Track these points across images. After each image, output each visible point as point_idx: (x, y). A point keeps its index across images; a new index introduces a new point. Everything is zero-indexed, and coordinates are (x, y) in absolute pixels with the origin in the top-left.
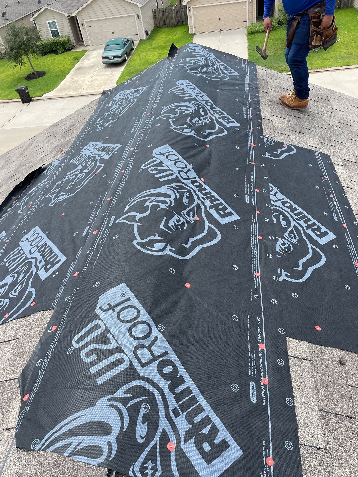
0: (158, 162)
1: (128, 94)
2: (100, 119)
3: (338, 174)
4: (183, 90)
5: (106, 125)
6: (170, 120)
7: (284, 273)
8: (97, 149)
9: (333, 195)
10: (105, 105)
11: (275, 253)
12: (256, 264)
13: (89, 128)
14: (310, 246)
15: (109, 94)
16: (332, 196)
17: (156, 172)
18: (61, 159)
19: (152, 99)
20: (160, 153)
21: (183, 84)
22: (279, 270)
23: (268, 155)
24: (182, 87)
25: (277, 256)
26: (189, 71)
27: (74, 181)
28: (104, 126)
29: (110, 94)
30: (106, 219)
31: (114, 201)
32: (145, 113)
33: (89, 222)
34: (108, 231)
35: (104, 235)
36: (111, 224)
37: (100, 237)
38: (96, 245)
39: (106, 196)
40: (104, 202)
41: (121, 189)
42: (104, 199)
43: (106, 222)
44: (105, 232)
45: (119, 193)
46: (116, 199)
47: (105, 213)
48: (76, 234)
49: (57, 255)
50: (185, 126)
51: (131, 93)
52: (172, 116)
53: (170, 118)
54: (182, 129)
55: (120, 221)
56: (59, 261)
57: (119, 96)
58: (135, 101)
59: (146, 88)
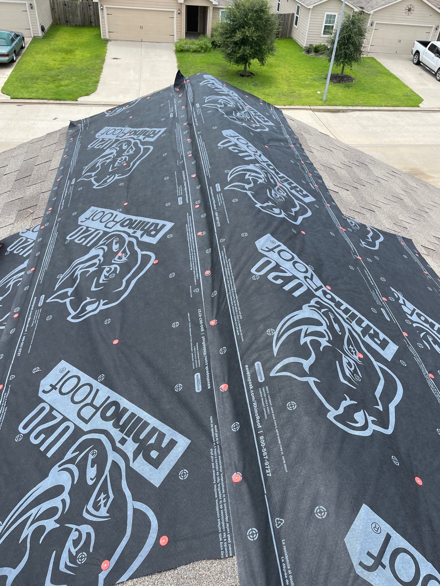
0: (274, 264)
1: (125, 134)
4: (236, 145)
5: (110, 180)
6: (249, 193)
17: (280, 281)
19: (186, 152)
20: (267, 248)
21: (232, 136)
23: (364, 244)
24: (233, 140)
26: (226, 116)
27: (102, 277)
28: (105, 181)
29: (83, 128)
30: (241, 365)
31: (238, 331)
32: (185, 172)
33: (195, 364)
34: (267, 394)
35: (262, 400)
36: (261, 379)
37: (255, 404)
38: (258, 421)
39: (203, 317)
40: (205, 328)
41: (238, 309)
42: (201, 322)
43: (245, 372)
44: (261, 395)
45: (239, 317)
46: (238, 327)
47: (223, 351)
48: (179, 387)
49: (158, 430)
50: (270, 204)
51: (130, 133)
52: (247, 186)
53: (246, 190)
54: (271, 208)
55: (276, 373)
56: (173, 443)
57: (106, 134)
58: (149, 148)
59: (160, 131)
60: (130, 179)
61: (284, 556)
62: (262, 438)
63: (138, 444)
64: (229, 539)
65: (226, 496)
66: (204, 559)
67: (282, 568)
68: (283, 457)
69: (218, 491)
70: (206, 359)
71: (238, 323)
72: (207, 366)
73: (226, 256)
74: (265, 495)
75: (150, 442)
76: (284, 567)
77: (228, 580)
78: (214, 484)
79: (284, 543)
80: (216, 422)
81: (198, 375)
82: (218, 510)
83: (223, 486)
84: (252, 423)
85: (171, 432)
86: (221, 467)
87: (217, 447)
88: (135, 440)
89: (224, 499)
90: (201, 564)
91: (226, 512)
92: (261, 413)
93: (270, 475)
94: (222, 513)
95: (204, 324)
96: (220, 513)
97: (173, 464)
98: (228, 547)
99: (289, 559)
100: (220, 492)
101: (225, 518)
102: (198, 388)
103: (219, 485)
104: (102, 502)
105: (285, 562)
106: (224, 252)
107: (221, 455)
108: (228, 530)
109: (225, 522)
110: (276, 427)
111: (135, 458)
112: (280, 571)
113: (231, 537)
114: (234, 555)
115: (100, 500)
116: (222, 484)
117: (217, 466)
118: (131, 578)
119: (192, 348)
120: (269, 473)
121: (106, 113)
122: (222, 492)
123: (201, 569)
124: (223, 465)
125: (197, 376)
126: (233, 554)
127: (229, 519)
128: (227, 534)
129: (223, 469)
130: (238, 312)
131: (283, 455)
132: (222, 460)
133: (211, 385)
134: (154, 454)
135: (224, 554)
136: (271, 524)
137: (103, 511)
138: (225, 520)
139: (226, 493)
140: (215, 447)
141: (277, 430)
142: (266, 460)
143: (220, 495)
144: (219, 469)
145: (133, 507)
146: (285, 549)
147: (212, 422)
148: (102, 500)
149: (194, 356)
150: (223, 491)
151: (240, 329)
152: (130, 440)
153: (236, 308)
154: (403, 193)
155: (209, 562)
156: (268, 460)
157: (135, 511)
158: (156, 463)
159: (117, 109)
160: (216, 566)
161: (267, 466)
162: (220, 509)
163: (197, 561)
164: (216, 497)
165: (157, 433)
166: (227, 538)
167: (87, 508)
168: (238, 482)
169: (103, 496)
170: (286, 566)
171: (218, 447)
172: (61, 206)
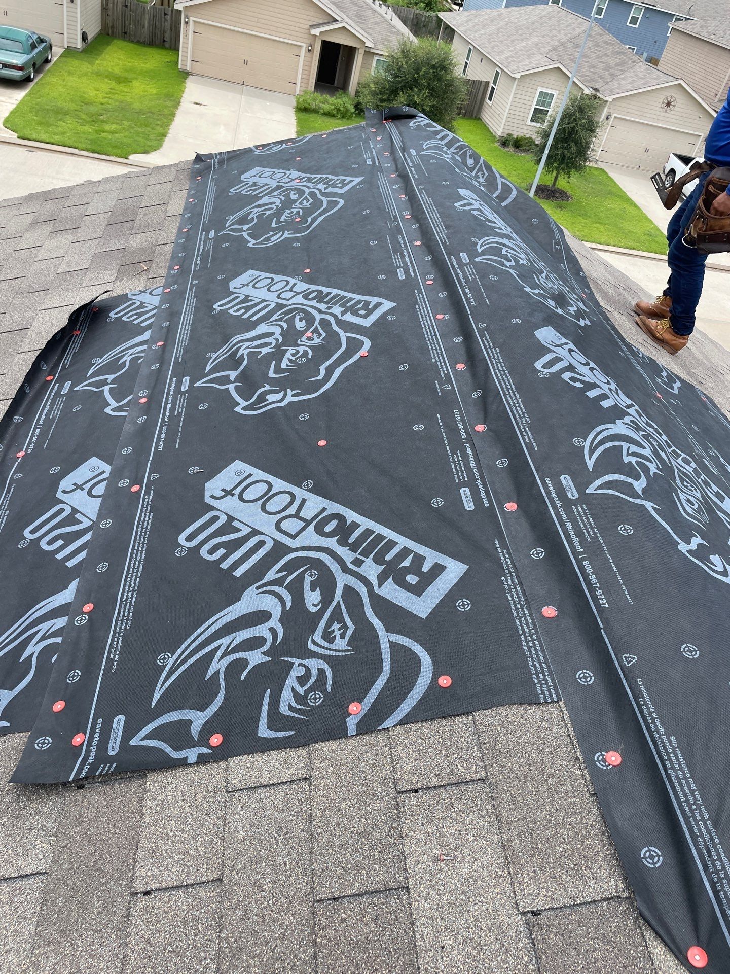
0: (566, 362)
1: (293, 180)
2: (231, 218)
5: (276, 238)
6: (512, 271)
8: (297, 293)
10: (222, 190)
13: (206, 231)
15: (214, 165)
17: (580, 384)
19: (400, 212)
20: (553, 342)
21: (472, 198)
23: (660, 382)
27: (286, 362)
28: (268, 239)
29: (217, 166)
30: (537, 478)
31: (525, 436)
32: (403, 238)
33: (458, 477)
34: (585, 513)
35: (579, 520)
36: (573, 494)
37: (569, 525)
38: (577, 545)
39: (462, 420)
40: (467, 433)
41: (522, 411)
42: (461, 426)
43: (546, 487)
44: (577, 513)
45: (526, 420)
46: (526, 432)
47: (502, 463)
48: (438, 502)
49: (413, 551)
50: (542, 292)
51: (301, 179)
52: (508, 264)
53: (507, 267)
54: (544, 297)
55: (596, 489)
56: (438, 569)
57: (259, 177)
58: (338, 203)
59: (352, 181)
60: (308, 239)
61: (644, 697)
62: (586, 563)
63: (384, 566)
64: (550, 682)
65: (536, 633)
66: (513, 704)
67: (641, 712)
68: (623, 586)
69: (522, 627)
70: (475, 471)
71: (524, 428)
72: (478, 479)
73: (491, 345)
74: (602, 630)
75: (403, 564)
76: (645, 710)
77: (554, 729)
78: (516, 617)
79: (640, 683)
80: (504, 546)
81: (465, 490)
82: (525, 648)
83: (530, 621)
84: (567, 546)
85: (434, 556)
86: (522, 599)
87: (511, 575)
88: (378, 560)
89: (534, 636)
90: (509, 710)
91: (539, 650)
92: (579, 534)
93: (607, 606)
94: (533, 651)
95: (465, 428)
96: (530, 651)
97: (444, 592)
98: (549, 691)
99: (651, 701)
100: (525, 627)
101: (538, 656)
102: (469, 505)
103: (523, 619)
104: (337, 633)
105: (646, 705)
106: (486, 339)
107: (521, 584)
108: (546, 671)
109: (540, 664)
110: (607, 552)
111: (381, 584)
112: (639, 716)
113: (553, 680)
114: (561, 700)
115: (333, 631)
116: (528, 618)
117: (515, 598)
118: (401, 723)
119: (450, 456)
120: (605, 604)
121: (255, 150)
122: (528, 627)
123: (509, 716)
124: (524, 594)
125: (465, 492)
126: (559, 699)
127: (545, 658)
128: (544, 675)
129: (526, 601)
130: (523, 414)
131: (622, 584)
132: (522, 589)
133: (490, 501)
134: (412, 579)
135: (545, 698)
136: (616, 662)
137: (341, 644)
138: (539, 660)
139: (535, 628)
140: (508, 575)
141: (608, 555)
142: (597, 589)
143: (527, 631)
144: (520, 600)
145: (389, 640)
146: (643, 689)
147: (498, 546)
148: (336, 630)
149: (455, 466)
150: (531, 626)
151: (530, 435)
152: (369, 562)
153: (519, 409)
155: (521, 708)
156: (600, 588)
157: (392, 645)
158: (418, 590)
159: (272, 145)
160: (533, 713)
161: (601, 595)
162: (529, 648)
163: (503, 706)
164: (521, 632)
165: (412, 555)
166: (546, 680)
167: (313, 640)
168: (552, 617)
169: (336, 626)
170: (648, 708)
171: (514, 575)
172: (196, 264)
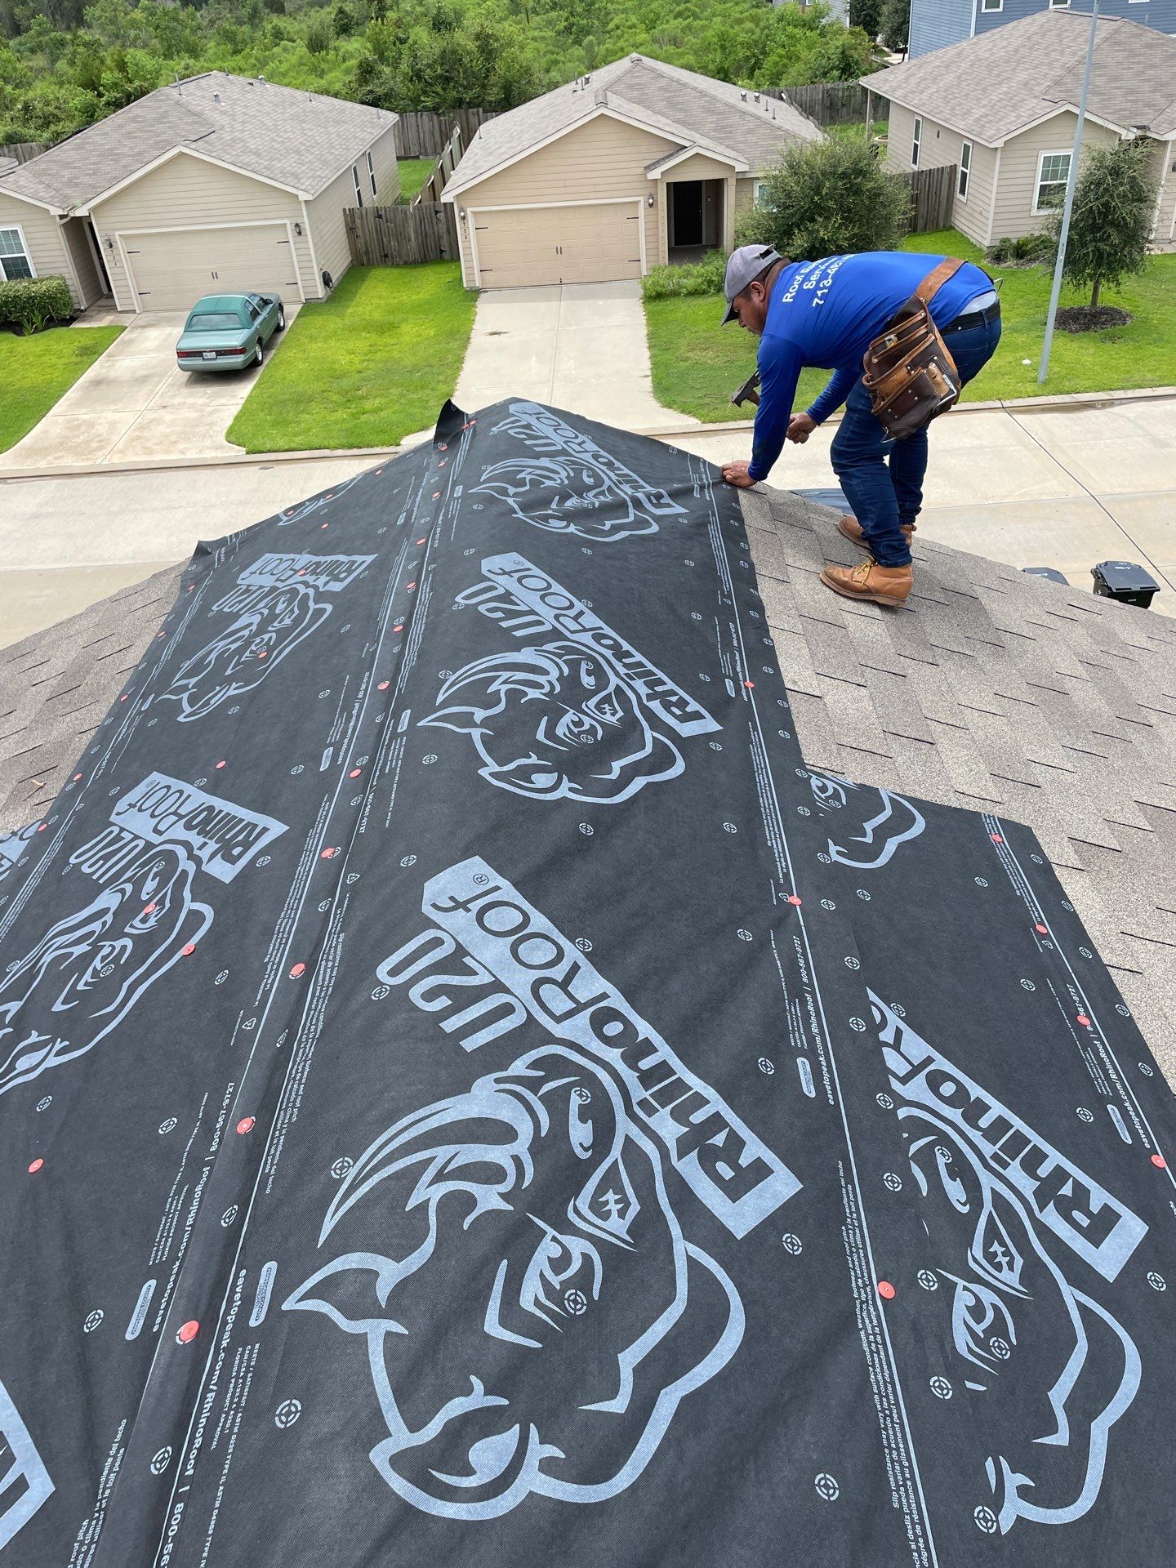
0: (448, 948)
1: (296, 572)
2: (187, 665)
3: (1078, 909)
4: (507, 597)
5: (216, 700)
6: (476, 734)
7: (1014, 1480)
8: (181, 817)
9: (1088, 1016)
10: (205, 607)
11: (957, 1368)
12: (901, 1446)
13: (144, 697)
14: (1070, 1295)
15: (219, 559)
16: (1083, 1020)
17: (443, 1002)
18: (30, 833)
19: (392, 619)
20: (452, 898)
21: (505, 573)
22: (989, 1464)
23: (838, 853)
24: (505, 583)
25: (969, 1385)
26: (520, 515)
27: (87, 977)
28: (207, 703)
29: (223, 559)
30: (234, 1268)
31: (270, 1159)
32: (369, 677)
33: (157, 1250)
34: (248, 1367)
35: (231, 1384)
36: (258, 1316)
37: (209, 1398)
38: (194, 1454)
39: (229, 1107)
40: (220, 1142)
41: (297, 1092)
42: (220, 1122)
43: (232, 1294)
44: (236, 1368)
45: (291, 1116)
46: (277, 1146)
47: (230, 1216)
48: (94, 1320)
50: (534, 759)
51: (306, 570)
52: (481, 715)
53: (472, 725)
54: (525, 773)
55: (300, 1300)
57: (260, 573)
58: (324, 610)
59: (363, 562)
60: (253, 696)
62: (179, 1508)
70: (185, 1238)
71: (280, 1134)
72: (178, 1259)
73: (338, 926)
80: (127, 1439)
81: (149, 1287)
84: (182, 1459)
87: (100, 1515)
92: (210, 1429)
95: (223, 1128)
102: (134, 1328)
106: (339, 913)
110: (223, 1479)
119: (170, 1200)
121: (282, 516)
125: (148, 1290)
130: (295, 1101)
133: (162, 1321)
140: (95, 1515)
141: (221, 1488)
147: (118, 1437)
149: (165, 1225)
151: (277, 1154)
153: (296, 1086)
154: (1080, 670)
159: (307, 503)
172: (99, 769)
